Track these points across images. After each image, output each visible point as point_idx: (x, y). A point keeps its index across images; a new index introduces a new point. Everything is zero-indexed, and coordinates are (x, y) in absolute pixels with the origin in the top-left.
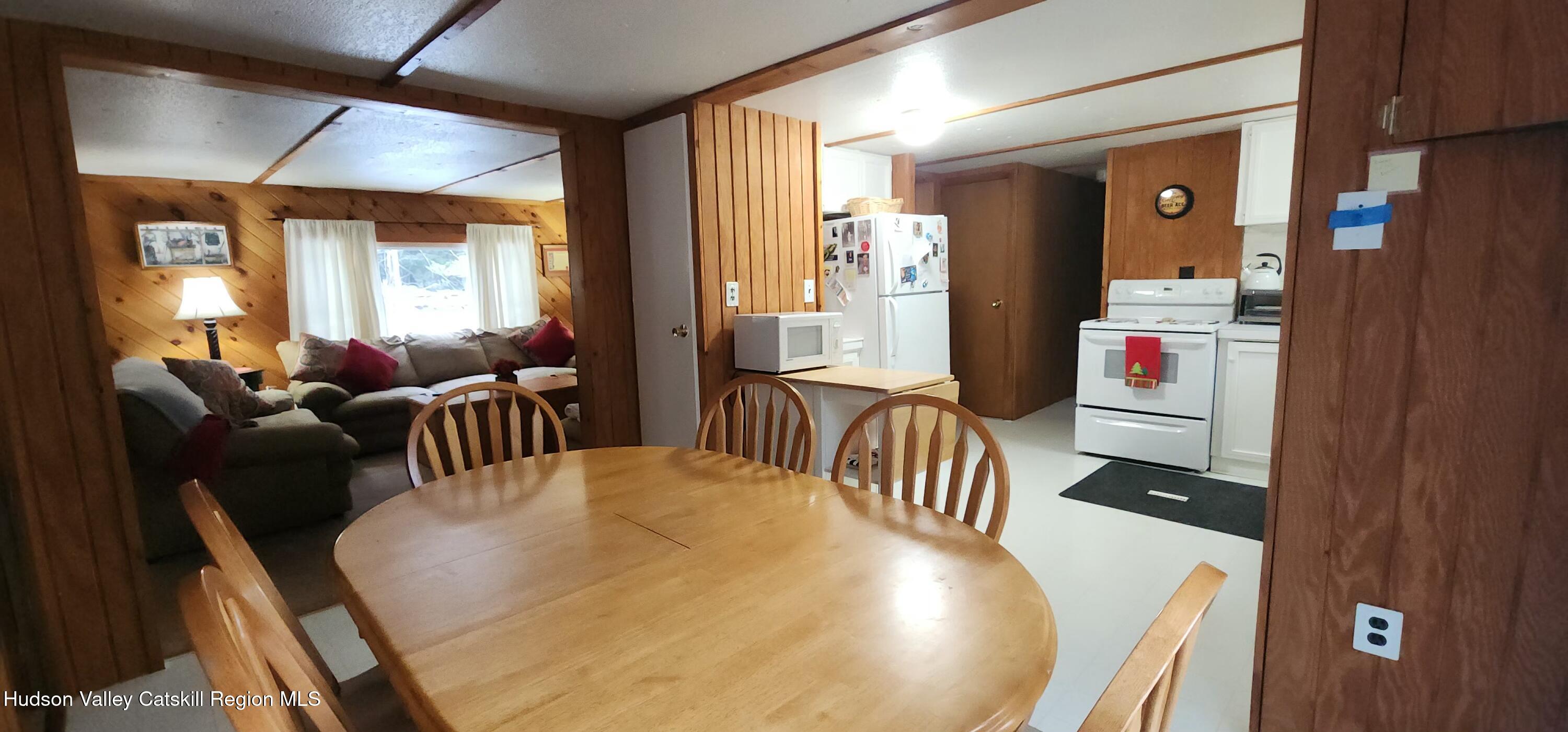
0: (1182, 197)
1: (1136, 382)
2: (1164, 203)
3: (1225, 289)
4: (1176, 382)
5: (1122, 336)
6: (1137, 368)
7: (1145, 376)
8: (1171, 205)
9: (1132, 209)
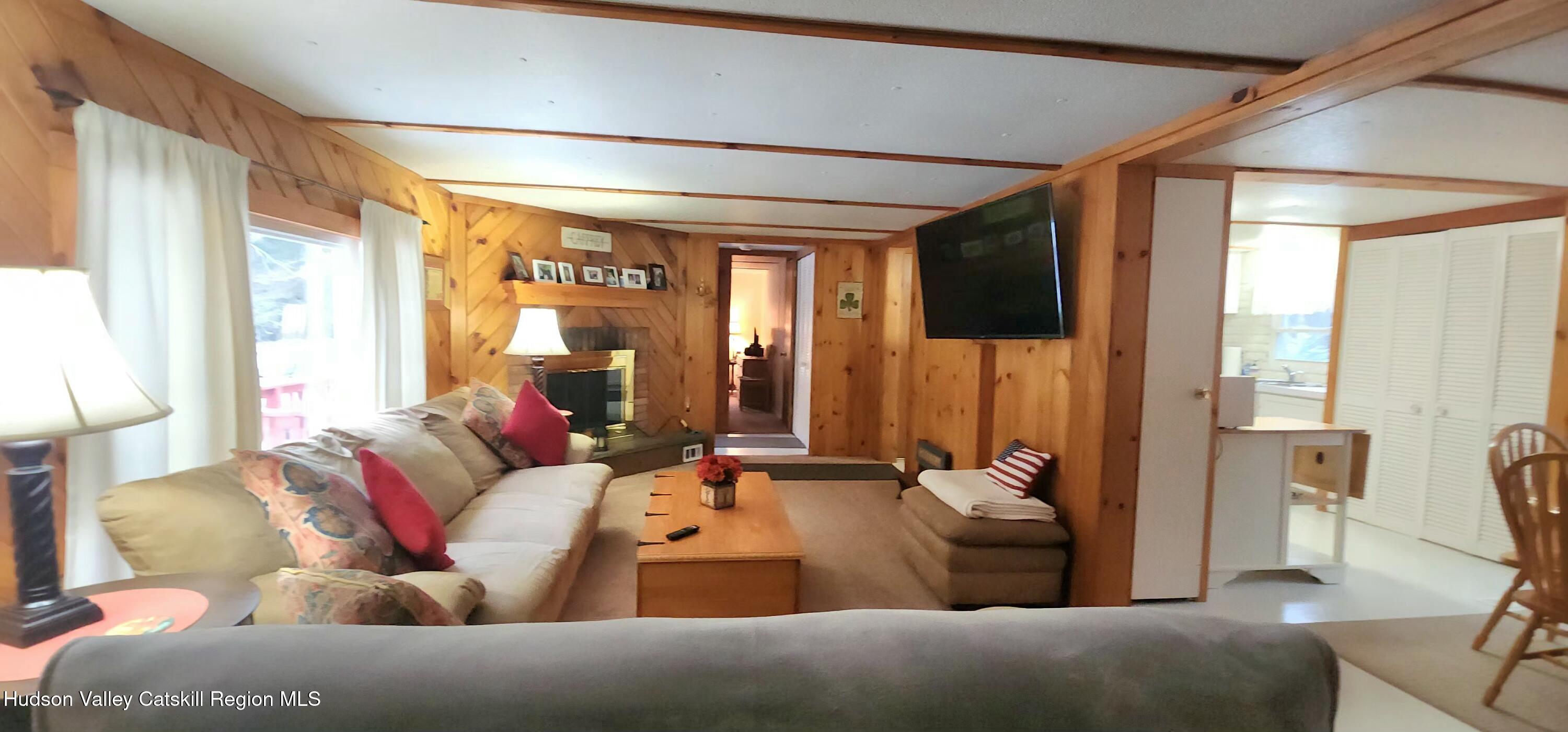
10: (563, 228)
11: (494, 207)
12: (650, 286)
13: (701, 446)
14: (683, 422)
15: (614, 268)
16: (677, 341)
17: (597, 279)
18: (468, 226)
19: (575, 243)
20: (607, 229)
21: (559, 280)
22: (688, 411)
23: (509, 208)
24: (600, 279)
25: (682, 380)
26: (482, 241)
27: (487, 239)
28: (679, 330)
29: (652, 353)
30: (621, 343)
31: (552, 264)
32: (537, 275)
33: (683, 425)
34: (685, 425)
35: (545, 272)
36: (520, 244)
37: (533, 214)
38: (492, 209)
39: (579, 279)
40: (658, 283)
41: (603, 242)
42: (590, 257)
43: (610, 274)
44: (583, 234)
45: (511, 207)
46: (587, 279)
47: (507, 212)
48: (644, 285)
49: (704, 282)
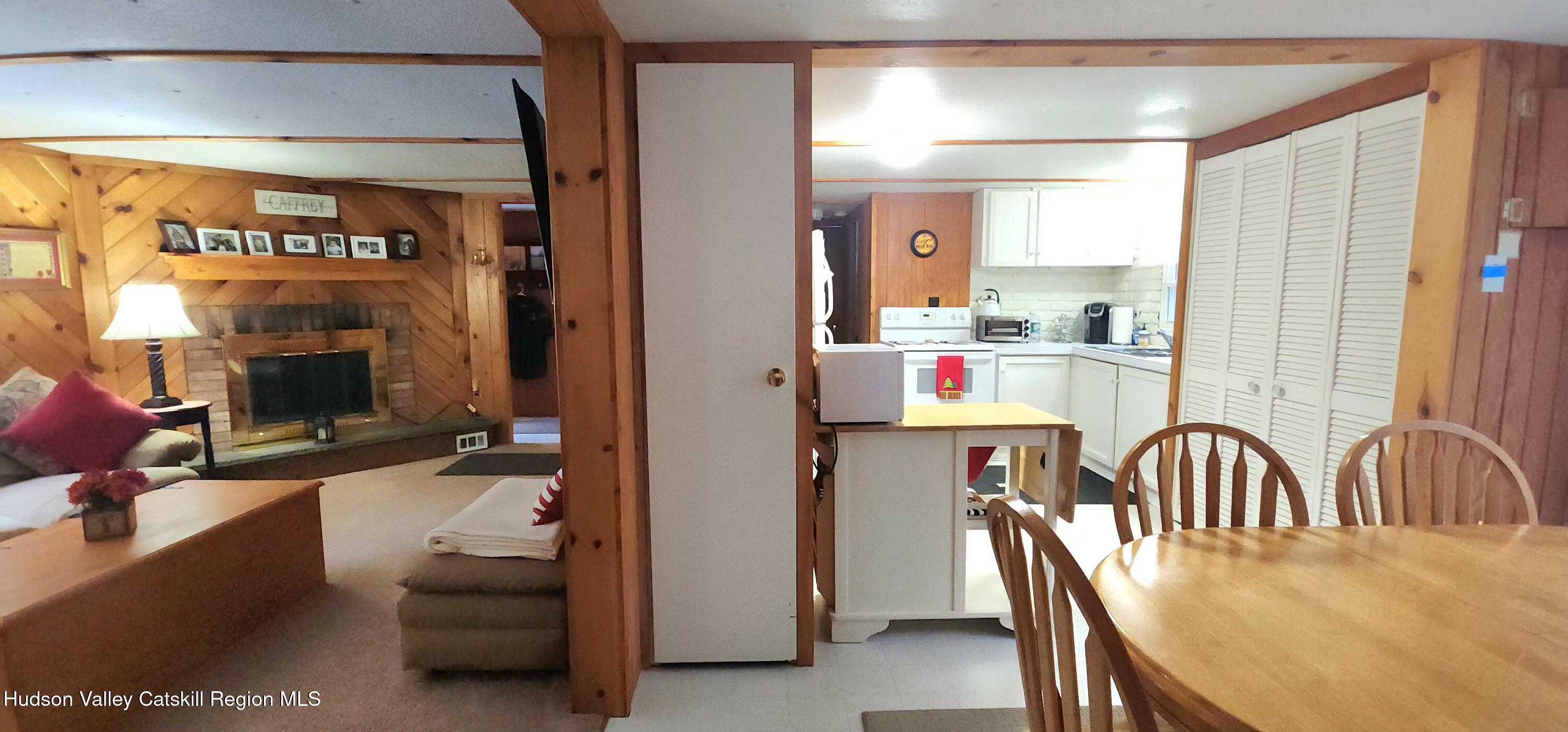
0: (931, 240)
1: (950, 394)
2: (918, 244)
3: (963, 316)
4: (971, 392)
5: (934, 357)
6: (948, 383)
7: (954, 389)
8: (924, 247)
9: (892, 248)
10: (257, 192)
11: (139, 170)
12: (393, 252)
13: (485, 434)
14: (470, 407)
15: (341, 236)
16: (455, 317)
17: (307, 248)
18: (100, 191)
19: (277, 209)
20: (330, 192)
21: (246, 251)
22: (477, 394)
23: (163, 169)
24: (312, 248)
25: (467, 360)
26: (125, 209)
27: (132, 205)
28: (457, 304)
29: (416, 332)
30: (364, 320)
31: (236, 233)
32: (202, 246)
33: (470, 411)
34: (474, 410)
35: (218, 243)
36: (189, 211)
37: (206, 176)
38: (138, 172)
39: (279, 249)
40: (405, 251)
41: (326, 207)
42: (304, 225)
43: (333, 243)
44: (289, 198)
45: (165, 168)
46: (289, 247)
47: (162, 175)
48: (383, 254)
49: (485, 250)
